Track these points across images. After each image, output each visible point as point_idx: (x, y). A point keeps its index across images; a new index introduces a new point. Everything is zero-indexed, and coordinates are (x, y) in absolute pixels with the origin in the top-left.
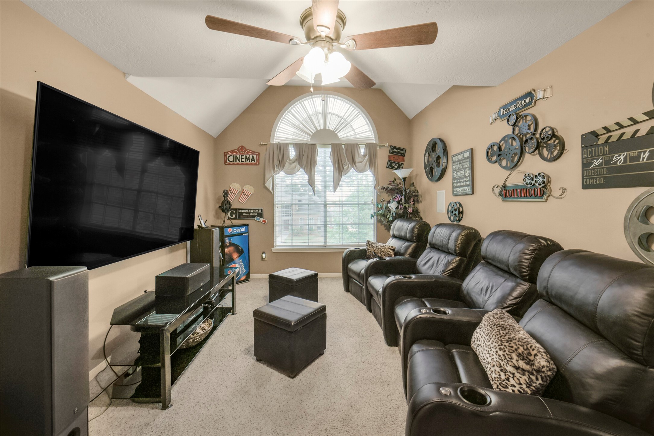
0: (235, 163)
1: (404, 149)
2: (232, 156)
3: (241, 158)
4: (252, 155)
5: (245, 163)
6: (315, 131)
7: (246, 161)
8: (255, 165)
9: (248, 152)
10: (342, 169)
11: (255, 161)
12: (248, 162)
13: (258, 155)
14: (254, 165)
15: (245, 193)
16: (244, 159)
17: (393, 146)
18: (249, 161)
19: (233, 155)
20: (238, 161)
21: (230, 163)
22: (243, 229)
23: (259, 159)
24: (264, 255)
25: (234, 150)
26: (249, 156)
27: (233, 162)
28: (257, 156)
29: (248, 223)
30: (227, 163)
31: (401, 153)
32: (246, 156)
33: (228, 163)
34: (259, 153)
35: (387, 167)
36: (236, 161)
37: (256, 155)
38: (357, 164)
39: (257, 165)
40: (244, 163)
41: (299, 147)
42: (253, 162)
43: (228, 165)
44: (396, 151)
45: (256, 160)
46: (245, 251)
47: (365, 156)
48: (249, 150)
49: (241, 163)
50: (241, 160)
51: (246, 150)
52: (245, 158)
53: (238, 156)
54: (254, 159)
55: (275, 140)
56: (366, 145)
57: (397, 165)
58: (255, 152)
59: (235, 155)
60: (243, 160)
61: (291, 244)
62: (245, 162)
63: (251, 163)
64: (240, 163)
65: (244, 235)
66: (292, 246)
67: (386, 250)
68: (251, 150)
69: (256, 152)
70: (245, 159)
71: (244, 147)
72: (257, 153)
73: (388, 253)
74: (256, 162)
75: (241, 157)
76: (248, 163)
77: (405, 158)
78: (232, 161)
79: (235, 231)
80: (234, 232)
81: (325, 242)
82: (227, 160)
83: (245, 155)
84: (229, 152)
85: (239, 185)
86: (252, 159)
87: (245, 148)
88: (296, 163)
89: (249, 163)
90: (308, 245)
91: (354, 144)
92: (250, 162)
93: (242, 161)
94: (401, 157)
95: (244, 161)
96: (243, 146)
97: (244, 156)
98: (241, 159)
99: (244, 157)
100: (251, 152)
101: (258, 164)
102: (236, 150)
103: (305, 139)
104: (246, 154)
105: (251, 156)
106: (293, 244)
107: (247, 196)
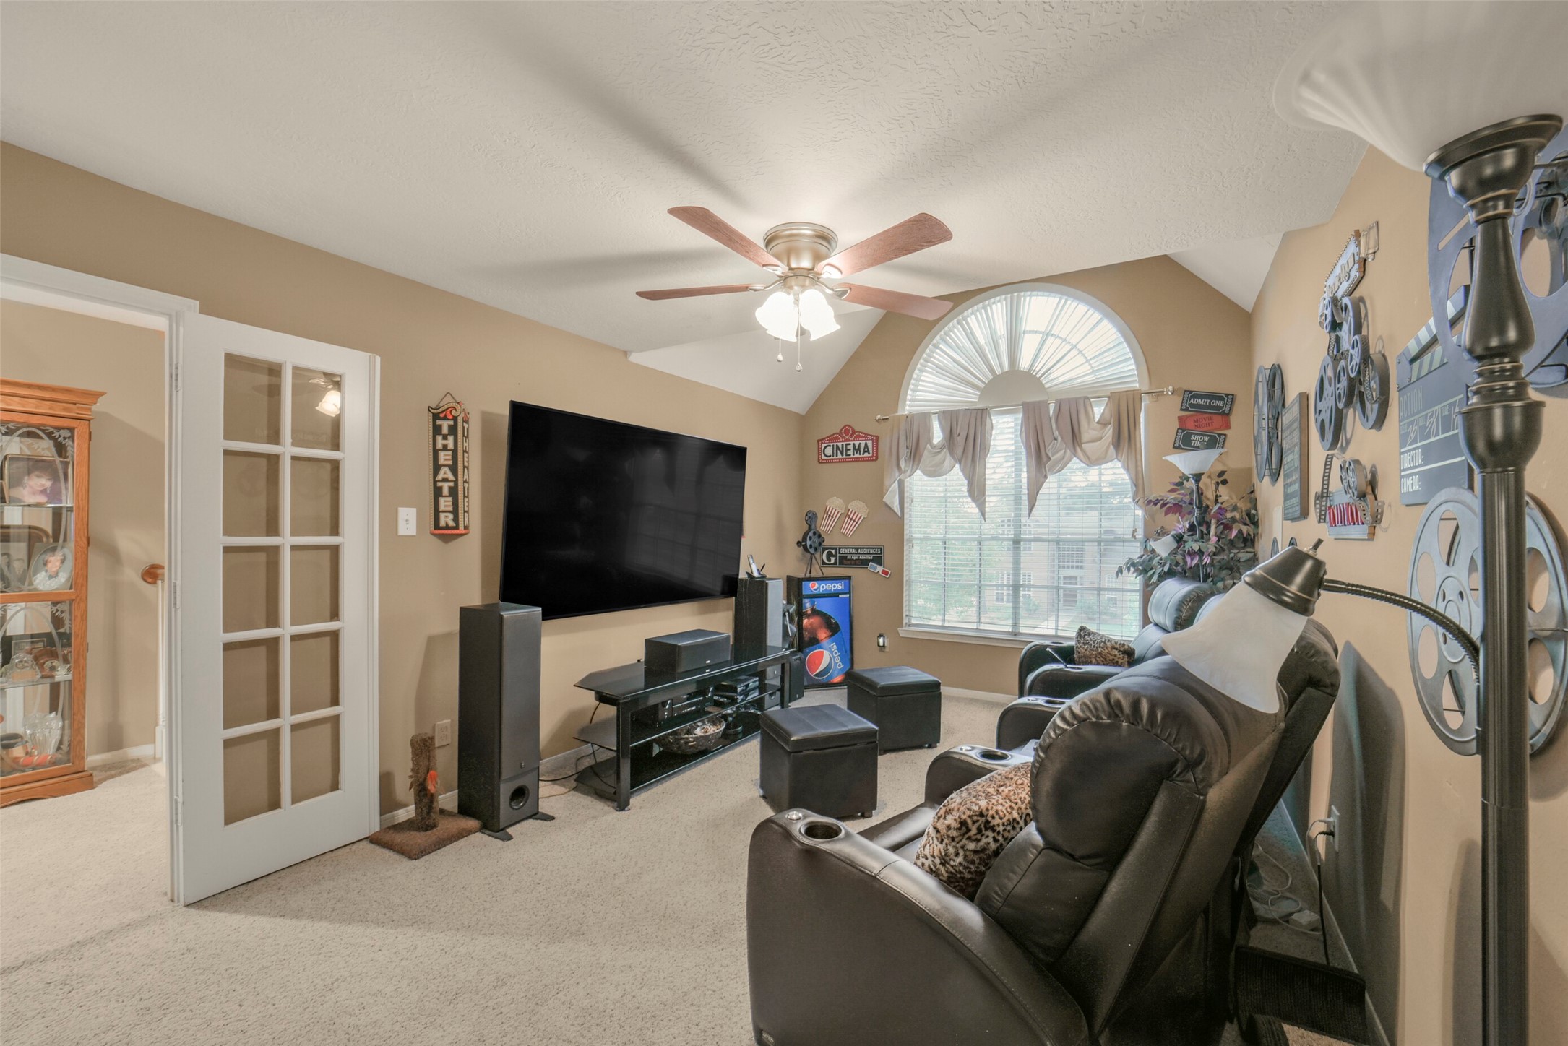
0: (835, 459)
1: (1227, 395)
2: (830, 446)
3: (844, 449)
4: (864, 442)
5: (853, 458)
6: (991, 377)
7: (854, 455)
8: (871, 460)
9: (858, 437)
10: (1045, 459)
11: (869, 454)
12: (857, 455)
13: (876, 440)
14: (868, 461)
15: (851, 517)
16: (850, 450)
17: (1191, 392)
18: (860, 454)
19: (832, 444)
20: (840, 456)
21: (826, 460)
22: (840, 586)
23: (877, 451)
24: (881, 640)
25: (834, 434)
26: (860, 444)
27: (832, 457)
28: (873, 442)
29: (850, 575)
30: (822, 460)
31: (1218, 408)
32: (854, 444)
33: (824, 460)
34: (877, 438)
35: (1174, 447)
36: (837, 456)
37: (872, 440)
38: (1083, 445)
39: (873, 460)
40: (850, 458)
41: (951, 419)
42: (866, 454)
43: (824, 463)
44: (1201, 402)
45: (871, 452)
46: (844, 627)
47: (1103, 423)
48: (860, 432)
49: (846, 459)
50: (844, 454)
51: (854, 432)
52: (852, 448)
53: (840, 444)
54: (868, 449)
55: (907, 408)
56: (1109, 397)
57: (1206, 439)
58: (870, 435)
59: (835, 444)
60: (849, 452)
61: (940, 624)
62: (852, 456)
63: (863, 457)
64: (843, 459)
65: (840, 596)
66: (943, 627)
68: (862, 433)
69: (872, 436)
70: (852, 451)
71: (851, 427)
72: (874, 436)
73: (1111, 657)
74: (871, 455)
75: (844, 446)
76: (857, 458)
77: (1234, 419)
78: (830, 456)
79: (823, 587)
80: (821, 589)
81: (1015, 625)
82: (823, 455)
83: (852, 443)
84: (825, 439)
85: (841, 501)
86: (864, 449)
87: (853, 429)
88: (945, 450)
89: (859, 458)
90: (977, 629)
91: (1076, 400)
92: (862, 456)
93: (847, 455)
94: (1217, 420)
95: (850, 455)
96: (849, 426)
97: (850, 444)
98: (844, 451)
99: (851, 447)
100: (863, 436)
101: (875, 458)
102: (837, 434)
103: (968, 398)
104: (854, 440)
105: (863, 443)
106: (946, 624)
107: (854, 521)
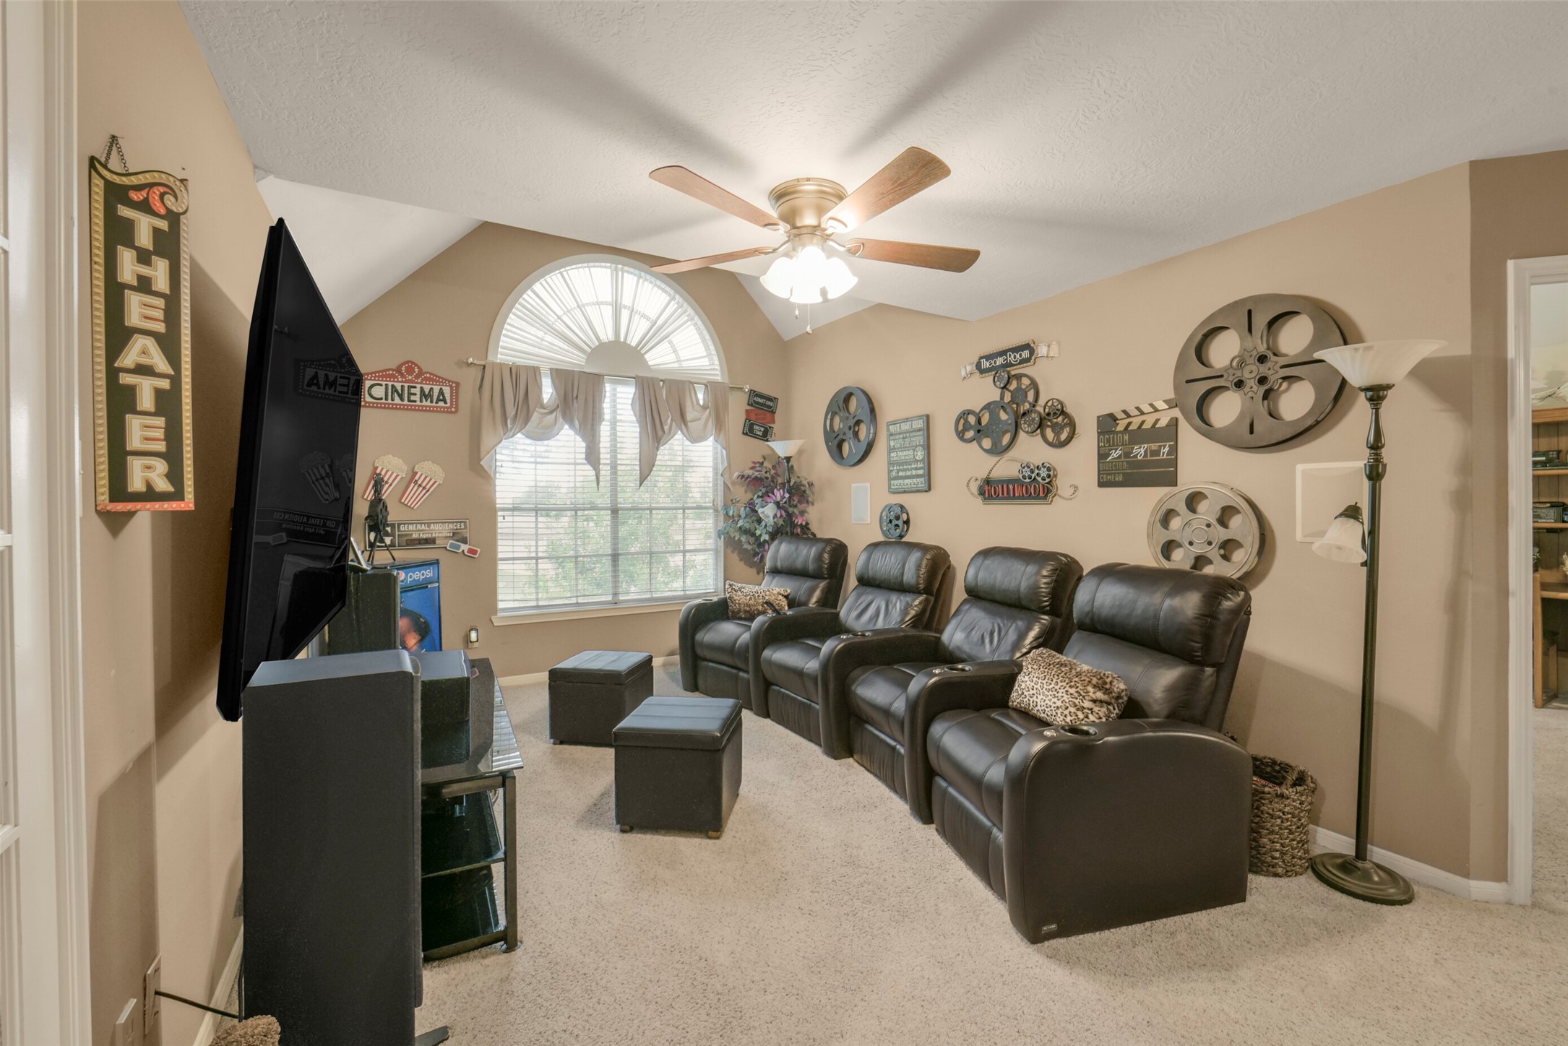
0: (389, 404)
1: (775, 398)
2: (381, 385)
3: (406, 392)
4: (439, 387)
5: (419, 406)
6: (597, 344)
7: (421, 401)
8: (448, 412)
9: (426, 379)
10: (660, 432)
11: (446, 403)
12: (428, 403)
13: (456, 387)
14: (444, 412)
15: (419, 482)
16: (415, 394)
17: (755, 392)
18: (431, 402)
19: (384, 383)
20: (397, 400)
21: (373, 403)
22: (429, 573)
23: (457, 401)
24: (473, 636)
25: (389, 370)
26: (431, 389)
27: (384, 401)
28: (451, 390)
29: (437, 558)
30: (366, 402)
31: (770, 407)
32: (421, 388)
33: (370, 403)
34: (458, 384)
35: (743, 433)
36: (393, 400)
37: (451, 386)
38: (689, 424)
39: (451, 412)
40: (415, 406)
41: (564, 378)
42: (441, 404)
43: (369, 407)
44: (761, 401)
45: (448, 401)
46: (434, 626)
47: (705, 407)
48: (431, 374)
49: (408, 405)
50: (406, 398)
51: (421, 373)
52: (418, 393)
53: (398, 386)
54: (444, 397)
55: (499, 356)
56: (706, 386)
57: (762, 429)
58: (446, 380)
59: (390, 384)
60: (413, 398)
61: (534, 604)
62: (418, 403)
63: (437, 407)
64: (404, 405)
65: (429, 587)
66: (538, 607)
67: (774, 597)
68: (434, 375)
69: (449, 381)
70: (418, 396)
71: (416, 365)
72: (453, 382)
74: (448, 405)
75: (406, 389)
76: (426, 406)
77: (777, 416)
78: (381, 399)
79: (411, 577)
80: (409, 579)
81: (615, 594)
82: (367, 396)
83: (419, 386)
84: (371, 373)
85: (400, 460)
86: (438, 396)
87: (419, 368)
88: (558, 412)
89: (430, 407)
90: (577, 603)
91: (683, 382)
92: (434, 404)
93: (409, 401)
94: (769, 415)
95: (415, 401)
96: (413, 363)
97: (415, 387)
98: (406, 395)
99: (417, 391)
100: (435, 379)
101: (454, 409)
102: (393, 370)
103: (575, 360)
104: (421, 383)
105: (436, 389)
106: (541, 603)
107: (424, 488)
